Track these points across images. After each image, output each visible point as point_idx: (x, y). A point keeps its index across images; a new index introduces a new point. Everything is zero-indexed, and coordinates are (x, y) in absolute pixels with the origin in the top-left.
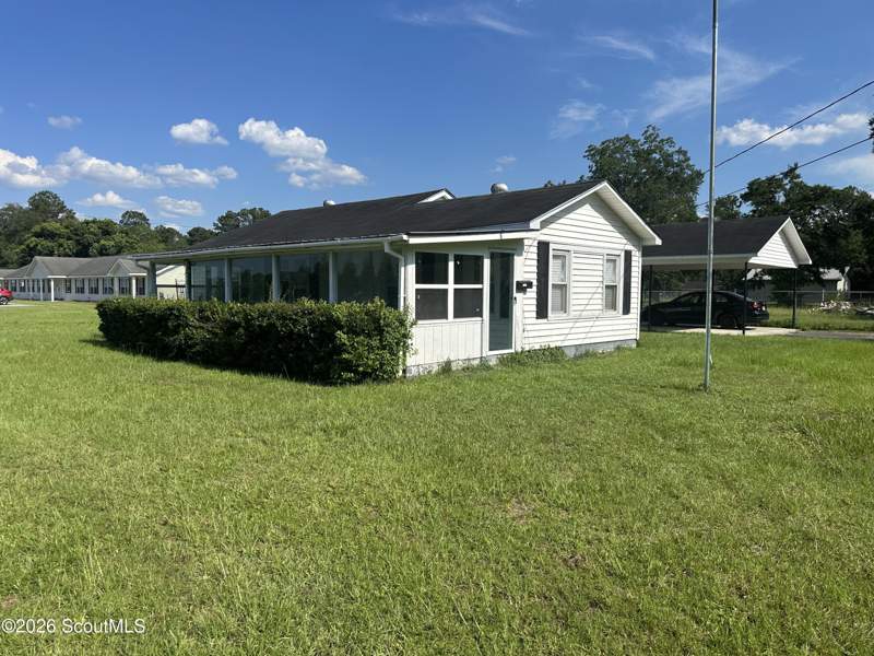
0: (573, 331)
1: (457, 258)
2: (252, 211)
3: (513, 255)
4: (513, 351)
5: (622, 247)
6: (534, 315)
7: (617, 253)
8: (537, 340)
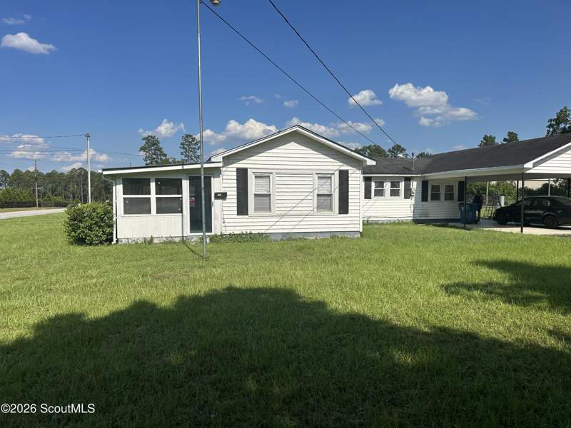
0: (277, 224)
1: (157, 181)
2: (369, 148)
3: (210, 177)
4: (213, 233)
5: (336, 168)
6: (236, 213)
7: (332, 172)
8: (238, 228)
